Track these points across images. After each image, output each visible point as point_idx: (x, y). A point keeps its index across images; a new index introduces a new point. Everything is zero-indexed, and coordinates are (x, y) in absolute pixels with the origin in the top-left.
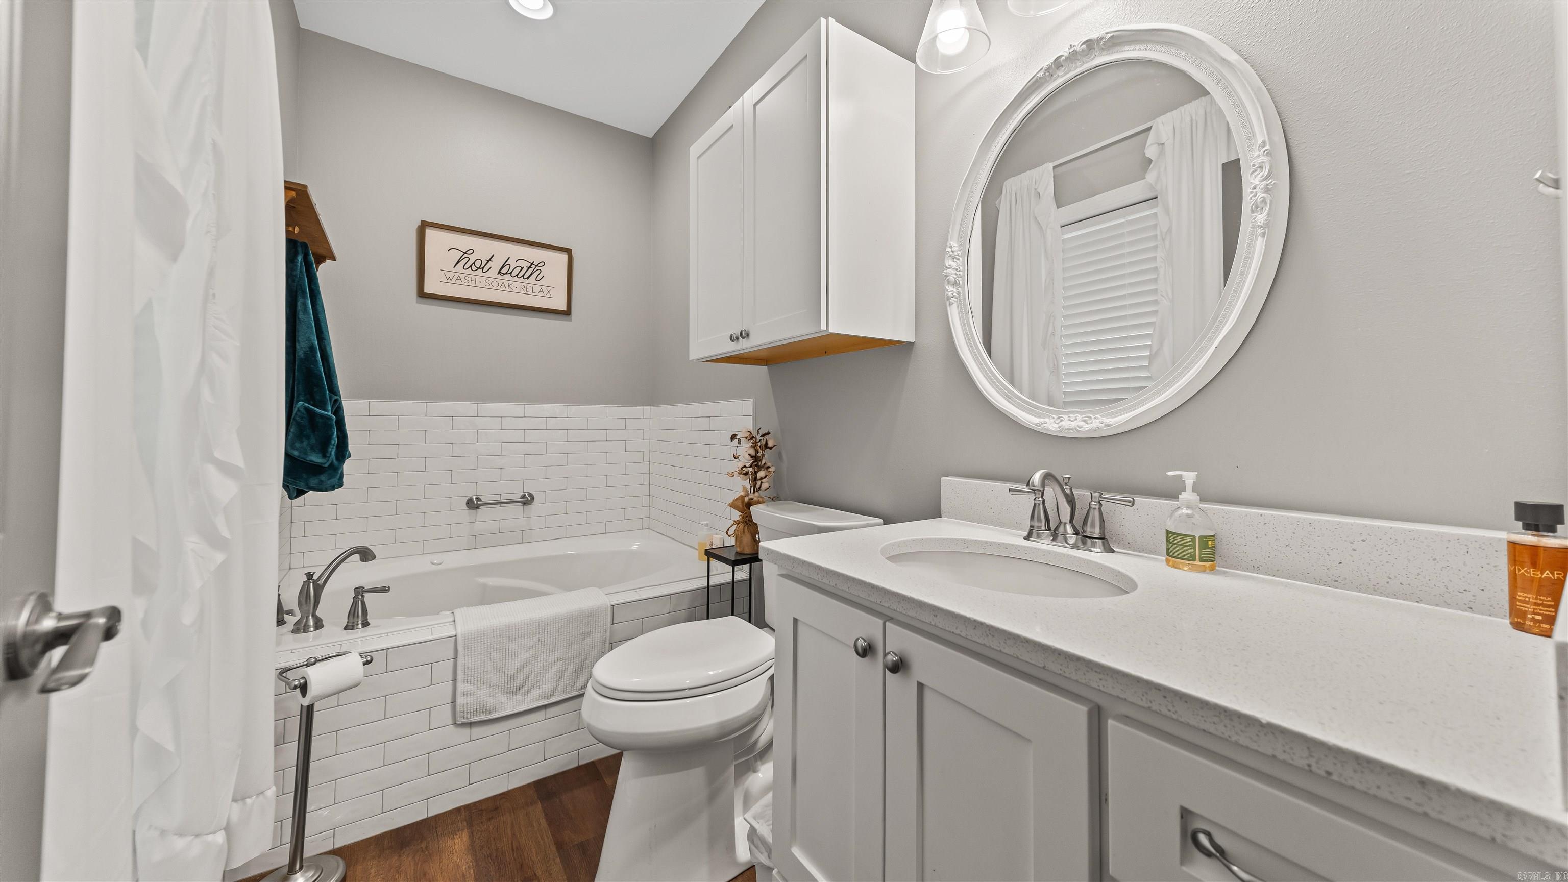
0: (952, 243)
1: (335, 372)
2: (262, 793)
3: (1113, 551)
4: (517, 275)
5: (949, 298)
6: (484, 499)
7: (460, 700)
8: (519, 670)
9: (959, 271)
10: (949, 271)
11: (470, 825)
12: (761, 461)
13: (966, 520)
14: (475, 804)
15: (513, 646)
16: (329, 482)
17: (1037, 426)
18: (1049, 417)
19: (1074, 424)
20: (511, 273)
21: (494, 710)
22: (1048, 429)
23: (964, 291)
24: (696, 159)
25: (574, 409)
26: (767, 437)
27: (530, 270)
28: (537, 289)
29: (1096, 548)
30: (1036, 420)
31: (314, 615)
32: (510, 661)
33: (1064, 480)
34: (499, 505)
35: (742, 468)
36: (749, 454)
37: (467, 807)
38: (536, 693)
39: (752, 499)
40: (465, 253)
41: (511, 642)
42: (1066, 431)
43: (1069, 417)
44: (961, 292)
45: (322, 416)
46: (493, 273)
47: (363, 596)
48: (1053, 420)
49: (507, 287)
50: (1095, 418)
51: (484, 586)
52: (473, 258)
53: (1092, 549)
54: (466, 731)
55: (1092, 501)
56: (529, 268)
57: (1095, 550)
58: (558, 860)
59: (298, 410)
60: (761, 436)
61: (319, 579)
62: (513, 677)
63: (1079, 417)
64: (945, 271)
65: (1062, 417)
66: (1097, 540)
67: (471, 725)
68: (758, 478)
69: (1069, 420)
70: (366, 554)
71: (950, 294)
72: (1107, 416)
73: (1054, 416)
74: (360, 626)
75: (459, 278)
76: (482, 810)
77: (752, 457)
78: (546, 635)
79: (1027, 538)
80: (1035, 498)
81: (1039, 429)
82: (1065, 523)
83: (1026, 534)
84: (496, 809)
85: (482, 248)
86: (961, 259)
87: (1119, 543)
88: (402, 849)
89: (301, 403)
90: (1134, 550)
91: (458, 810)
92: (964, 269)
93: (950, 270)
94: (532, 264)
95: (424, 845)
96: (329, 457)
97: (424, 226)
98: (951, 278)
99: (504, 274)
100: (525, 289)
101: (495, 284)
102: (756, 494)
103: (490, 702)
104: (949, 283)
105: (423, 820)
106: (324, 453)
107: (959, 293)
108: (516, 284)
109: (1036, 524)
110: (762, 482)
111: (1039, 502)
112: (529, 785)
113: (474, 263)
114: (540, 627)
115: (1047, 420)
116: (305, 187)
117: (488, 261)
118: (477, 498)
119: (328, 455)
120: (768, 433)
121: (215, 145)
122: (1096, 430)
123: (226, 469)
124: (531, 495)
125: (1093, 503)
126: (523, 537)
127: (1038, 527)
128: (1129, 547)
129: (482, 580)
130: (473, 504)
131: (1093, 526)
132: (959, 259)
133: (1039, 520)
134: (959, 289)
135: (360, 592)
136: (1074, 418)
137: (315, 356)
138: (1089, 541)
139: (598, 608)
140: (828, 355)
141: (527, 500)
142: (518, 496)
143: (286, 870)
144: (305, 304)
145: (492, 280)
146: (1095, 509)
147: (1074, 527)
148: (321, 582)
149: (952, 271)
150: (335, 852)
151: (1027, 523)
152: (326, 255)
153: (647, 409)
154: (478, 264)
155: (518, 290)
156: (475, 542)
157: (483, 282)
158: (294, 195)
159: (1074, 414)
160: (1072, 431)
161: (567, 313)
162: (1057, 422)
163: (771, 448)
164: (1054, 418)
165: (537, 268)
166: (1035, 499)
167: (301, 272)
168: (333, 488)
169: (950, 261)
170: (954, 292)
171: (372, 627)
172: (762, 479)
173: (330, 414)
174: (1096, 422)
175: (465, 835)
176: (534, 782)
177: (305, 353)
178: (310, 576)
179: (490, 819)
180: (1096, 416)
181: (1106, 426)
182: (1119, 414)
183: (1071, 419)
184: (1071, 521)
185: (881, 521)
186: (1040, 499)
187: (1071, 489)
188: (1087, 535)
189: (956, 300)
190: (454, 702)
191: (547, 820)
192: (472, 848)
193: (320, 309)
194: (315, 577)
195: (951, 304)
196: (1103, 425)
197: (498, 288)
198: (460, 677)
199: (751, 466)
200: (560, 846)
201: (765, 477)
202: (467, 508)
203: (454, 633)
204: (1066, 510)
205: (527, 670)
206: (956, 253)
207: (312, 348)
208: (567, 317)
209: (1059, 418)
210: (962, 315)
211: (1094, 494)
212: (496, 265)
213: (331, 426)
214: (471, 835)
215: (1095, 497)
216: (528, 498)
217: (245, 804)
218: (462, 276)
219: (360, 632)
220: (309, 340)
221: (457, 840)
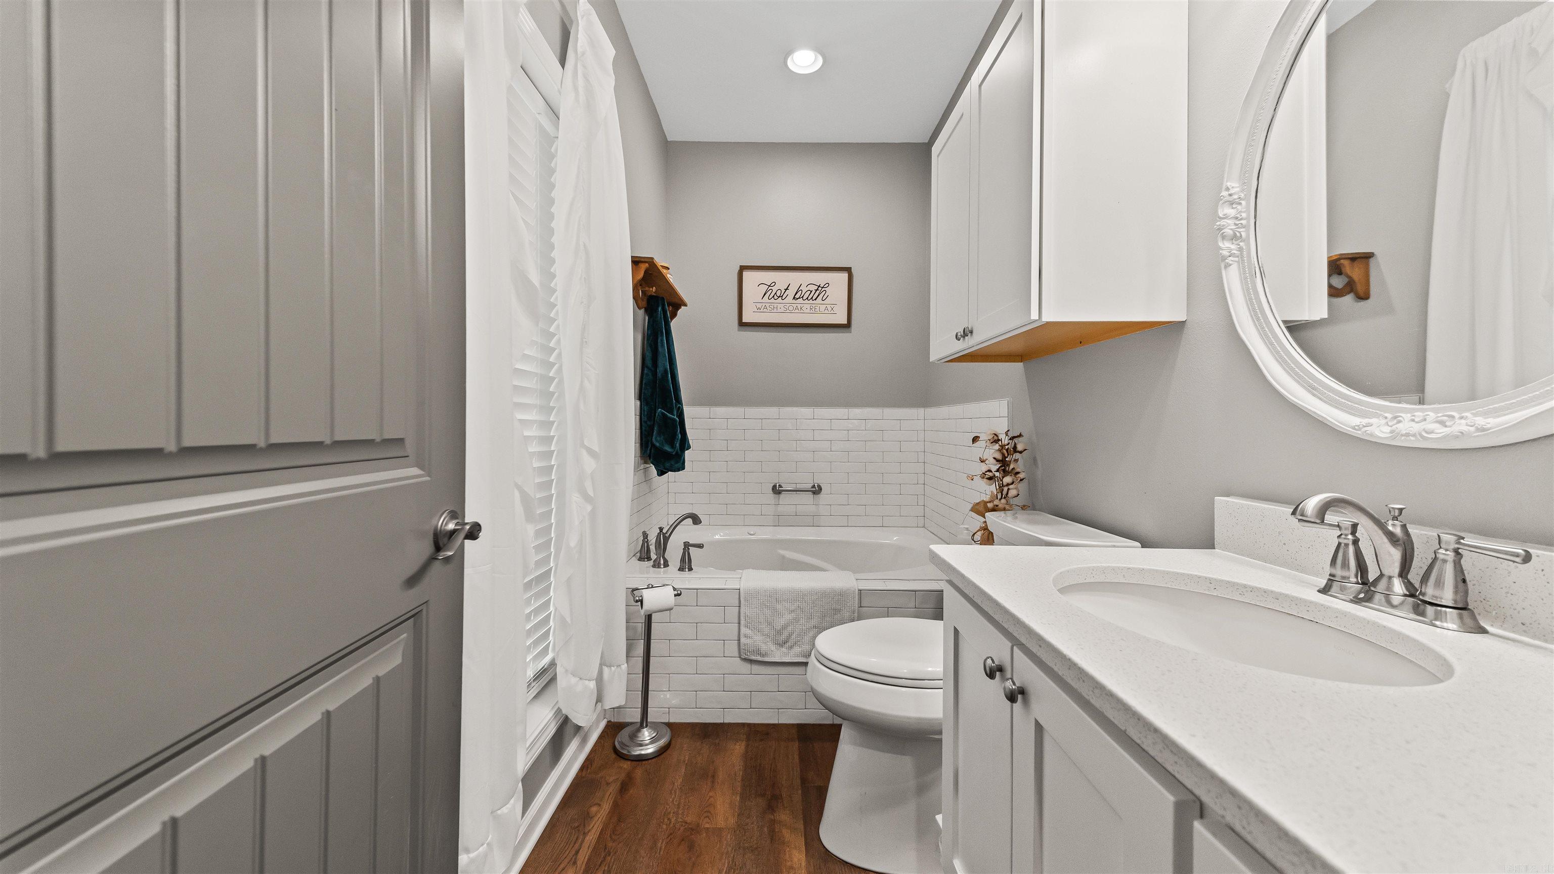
0: (1229, 184)
1: (680, 387)
2: (620, 666)
3: (1484, 631)
4: (807, 298)
5: (1224, 258)
6: (786, 487)
7: (743, 640)
8: (784, 627)
9: (1241, 219)
10: (1223, 222)
11: (748, 739)
12: (1009, 465)
13: (1248, 556)
14: (755, 725)
15: (779, 607)
16: (676, 465)
17: (1355, 429)
18: (1377, 416)
19: (1416, 428)
20: (803, 297)
21: (765, 655)
22: (1371, 435)
23: (1248, 245)
24: (936, 157)
25: (857, 412)
26: (1016, 440)
27: (818, 292)
28: (823, 308)
29: (1446, 622)
30: (1356, 421)
31: (664, 558)
32: (777, 618)
33: (1390, 511)
34: (795, 493)
35: (986, 472)
36: (994, 458)
37: (749, 725)
38: (797, 650)
39: (997, 506)
40: (769, 286)
41: (777, 603)
42: (1403, 438)
43: (1414, 416)
44: (1244, 247)
45: (670, 418)
46: (790, 299)
47: (689, 549)
48: (1384, 421)
49: (800, 309)
50: (1461, 418)
51: (783, 557)
52: (775, 289)
53: (1438, 623)
54: (746, 667)
55: (1441, 547)
56: (816, 290)
57: (1445, 625)
58: (800, 792)
59: (658, 415)
60: (1010, 439)
61: (666, 533)
62: (779, 632)
63: (1432, 415)
64: (1218, 223)
65: (1401, 417)
66: (1448, 610)
67: (752, 662)
68: (1005, 484)
69: (1413, 420)
70: (696, 520)
71: (1225, 253)
72: (1486, 414)
73: (1386, 415)
74: (687, 570)
75: (765, 307)
76: (758, 731)
77: (998, 461)
78: (804, 603)
79: (1325, 590)
80: (1341, 535)
81: (1358, 434)
82: (1390, 578)
83: (1323, 582)
84: (767, 734)
85: (781, 279)
86: (1243, 203)
87: (1502, 619)
88: (704, 738)
89: (660, 409)
90: (1534, 637)
91: (743, 725)
92: (1249, 215)
93: (1225, 220)
94: (819, 286)
95: (717, 741)
96: (675, 448)
97: (743, 269)
98: (1228, 231)
99: (798, 299)
100: (813, 309)
101: (791, 308)
102: (1003, 501)
103: (764, 648)
104: (1224, 238)
105: (721, 723)
106: (672, 445)
107: (1240, 249)
108: (806, 305)
109: (1339, 572)
110: (1008, 489)
111: (1346, 541)
112: (793, 725)
113: (776, 293)
114: (799, 596)
115: (1374, 421)
116: (652, 258)
117: (786, 290)
118: (779, 485)
119: (674, 446)
120: (1020, 436)
121: (585, 245)
122: (1457, 437)
123: (591, 452)
124: (819, 487)
125: (1441, 551)
126: (814, 521)
127: (1344, 578)
128: (1525, 631)
129: (782, 552)
130: (777, 490)
131: (1439, 584)
132: (1240, 204)
133: (1345, 565)
134: (1241, 244)
135: (687, 545)
136: (1421, 418)
137: (667, 376)
138: (1430, 610)
139: (847, 590)
140: (1084, 345)
141: (816, 490)
142: (809, 486)
143: (639, 725)
144: (662, 340)
145: (788, 305)
146: (1445, 561)
147: (1409, 584)
148: (667, 535)
149: (1229, 221)
150: (669, 725)
151: (1328, 570)
152: (677, 304)
153: (921, 411)
154: (778, 294)
155: (808, 311)
156: (779, 521)
157: (782, 308)
158: (648, 266)
159: (1423, 412)
160: (1412, 438)
161: (847, 326)
162: (1390, 424)
163: (1021, 452)
164: (1386, 418)
165: (823, 289)
166: (1339, 537)
167: (661, 318)
168: (679, 470)
169: (1225, 208)
170: (1232, 250)
171: (694, 572)
172: (1008, 485)
173: (675, 417)
174: (1460, 424)
175: (744, 743)
176: (798, 724)
177: (662, 375)
178: (661, 529)
179: (761, 740)
180: (1463, 415)
181: (1478, 430)
182: (1507, 412)
183: (1416, 420)
184: (1404, 573)
185: (1138, 544)
186: (1350, 537)
187: (1404, 527)
188: (1427, 599)
189: (1237, 259)
190: (739, 640)
191: (800, 758)
192: (745, 756)
193: (671, 342)
194: (664, 531)
195: (1227, 266)
196: (1472, 429)
197: (793, 311)
198: (742, 622)
199: (998, 471)
200: (804, 781)
201: (1012, 483)
202: (772, 492)
203: (738, 587)
204: (1393, 557)
205: (790, 629)
206: (1236, 197)
207: (666, 371)
208: (847, 330)
209: (1395, 417)
210: (1246, 278)
211: (1443, 536)
212: (791, 292)
213: (675, 427)
214: (747, 746)
215: (1447, 543)
216: (816, 488)
217: (611, 670)
218: (768, 305)
219: (686, 574)
220: (664, 365)
221: (737, 747)
